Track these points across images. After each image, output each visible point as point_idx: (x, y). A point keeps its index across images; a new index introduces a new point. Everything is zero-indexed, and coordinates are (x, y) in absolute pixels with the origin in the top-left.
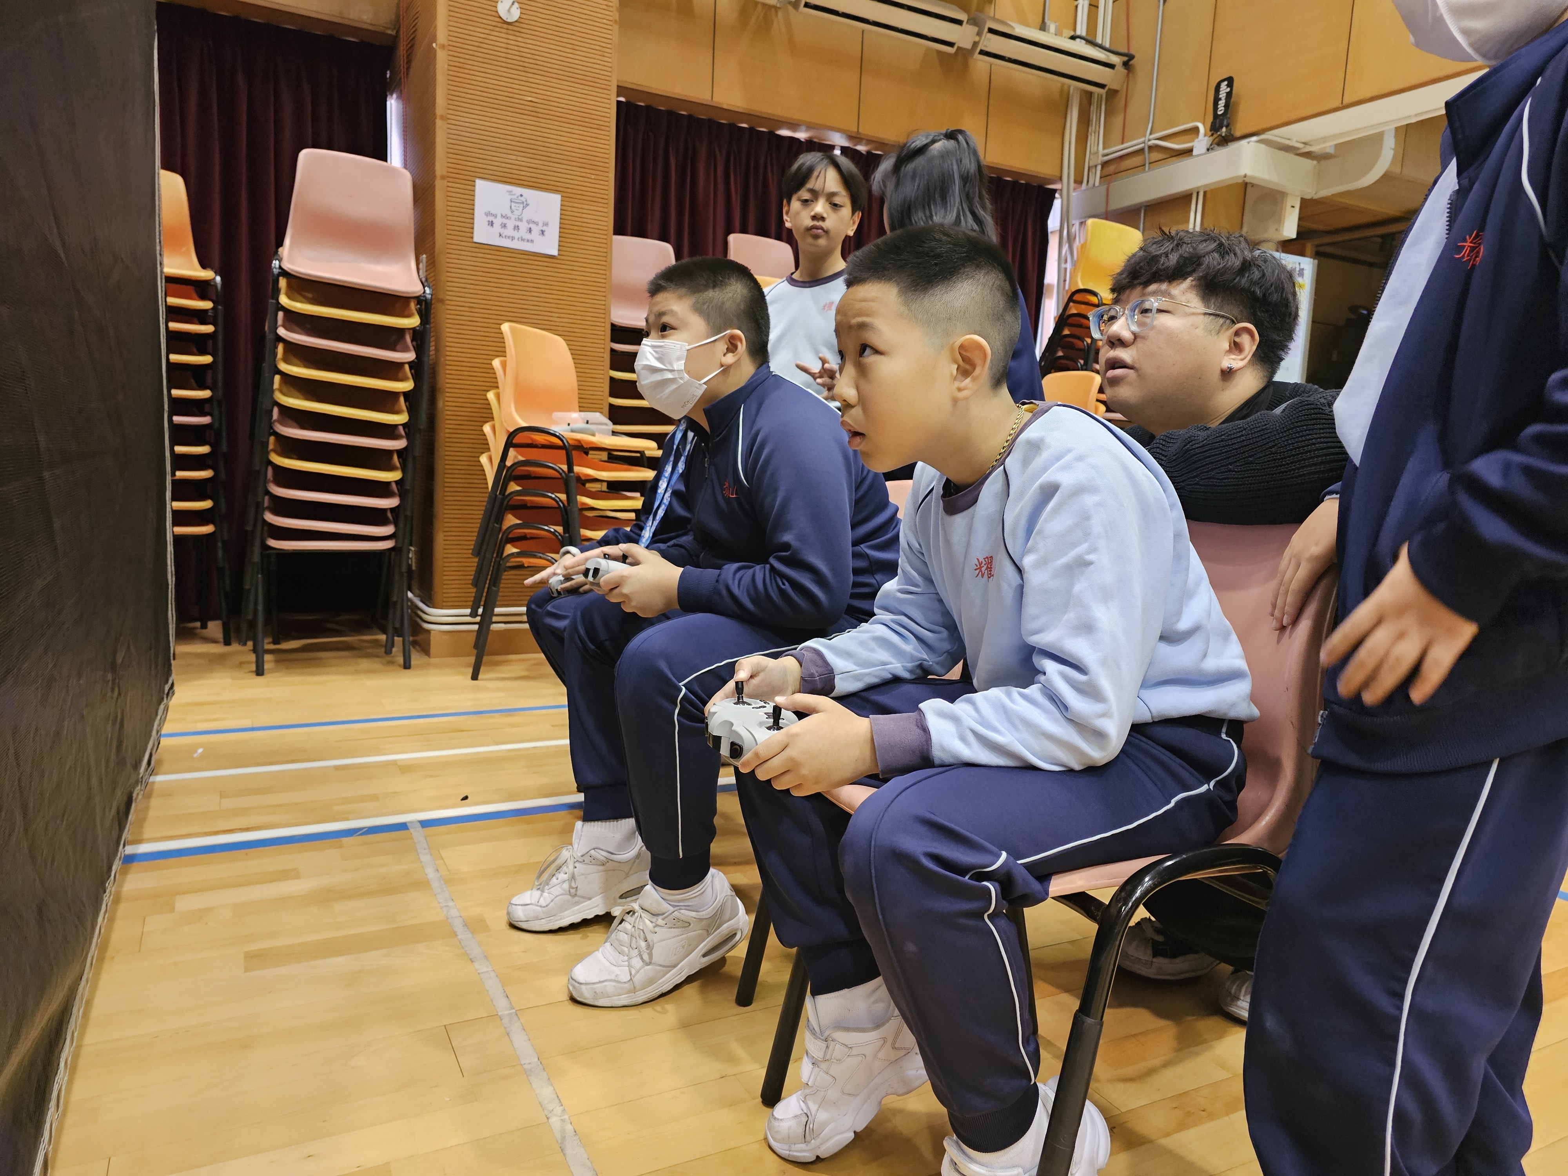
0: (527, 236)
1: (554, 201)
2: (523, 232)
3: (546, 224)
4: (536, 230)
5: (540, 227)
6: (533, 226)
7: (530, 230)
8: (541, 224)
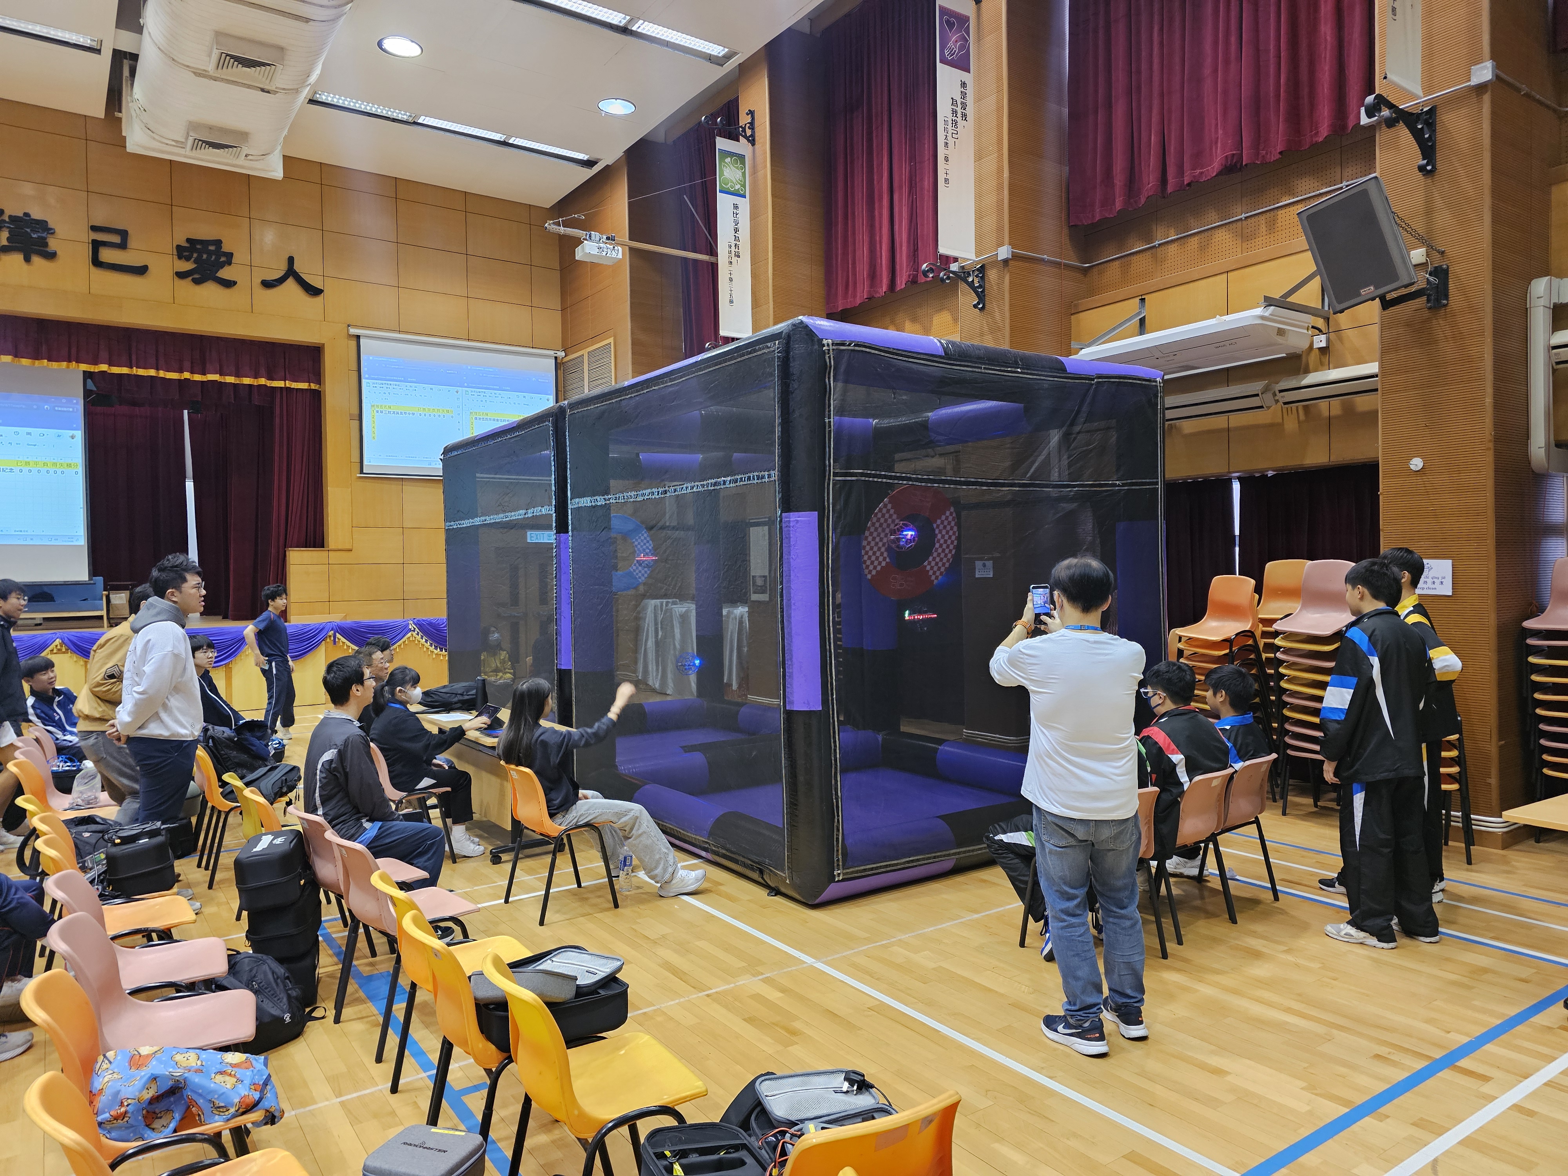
0: (1433, 586)
1: (1448, 563)
2: (1430, 585)
3: (1444, 578)
4: (1437, 582)
5: (1440, 580)
6: (1434, 580)
7: (1434, 583)
8: (1440, 578)
